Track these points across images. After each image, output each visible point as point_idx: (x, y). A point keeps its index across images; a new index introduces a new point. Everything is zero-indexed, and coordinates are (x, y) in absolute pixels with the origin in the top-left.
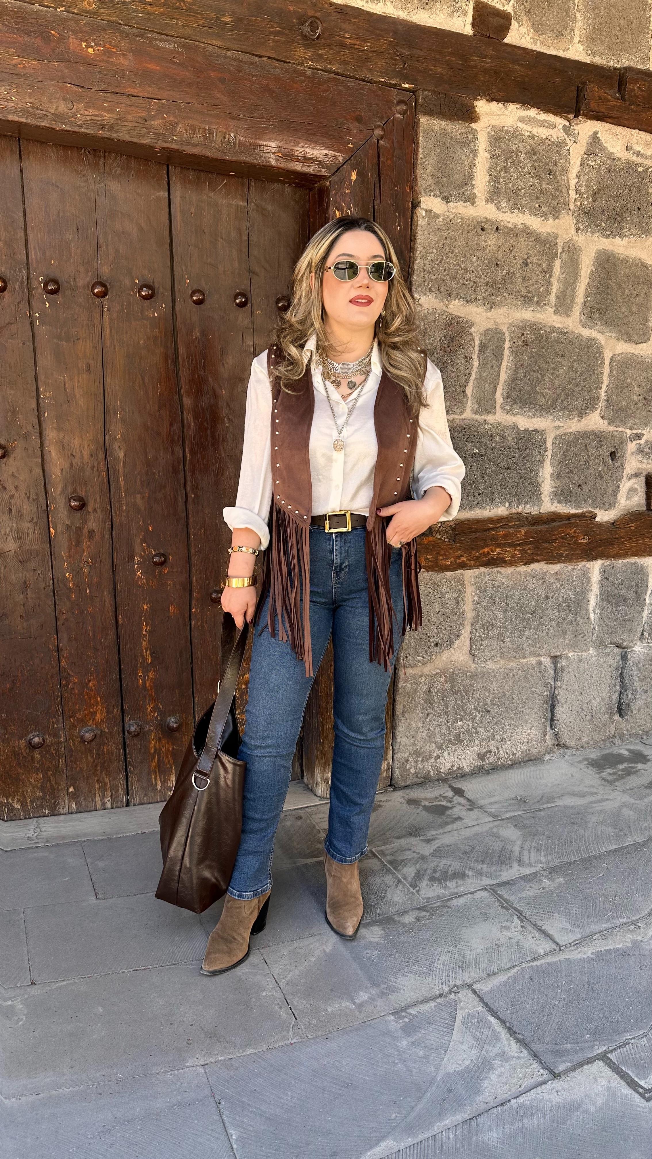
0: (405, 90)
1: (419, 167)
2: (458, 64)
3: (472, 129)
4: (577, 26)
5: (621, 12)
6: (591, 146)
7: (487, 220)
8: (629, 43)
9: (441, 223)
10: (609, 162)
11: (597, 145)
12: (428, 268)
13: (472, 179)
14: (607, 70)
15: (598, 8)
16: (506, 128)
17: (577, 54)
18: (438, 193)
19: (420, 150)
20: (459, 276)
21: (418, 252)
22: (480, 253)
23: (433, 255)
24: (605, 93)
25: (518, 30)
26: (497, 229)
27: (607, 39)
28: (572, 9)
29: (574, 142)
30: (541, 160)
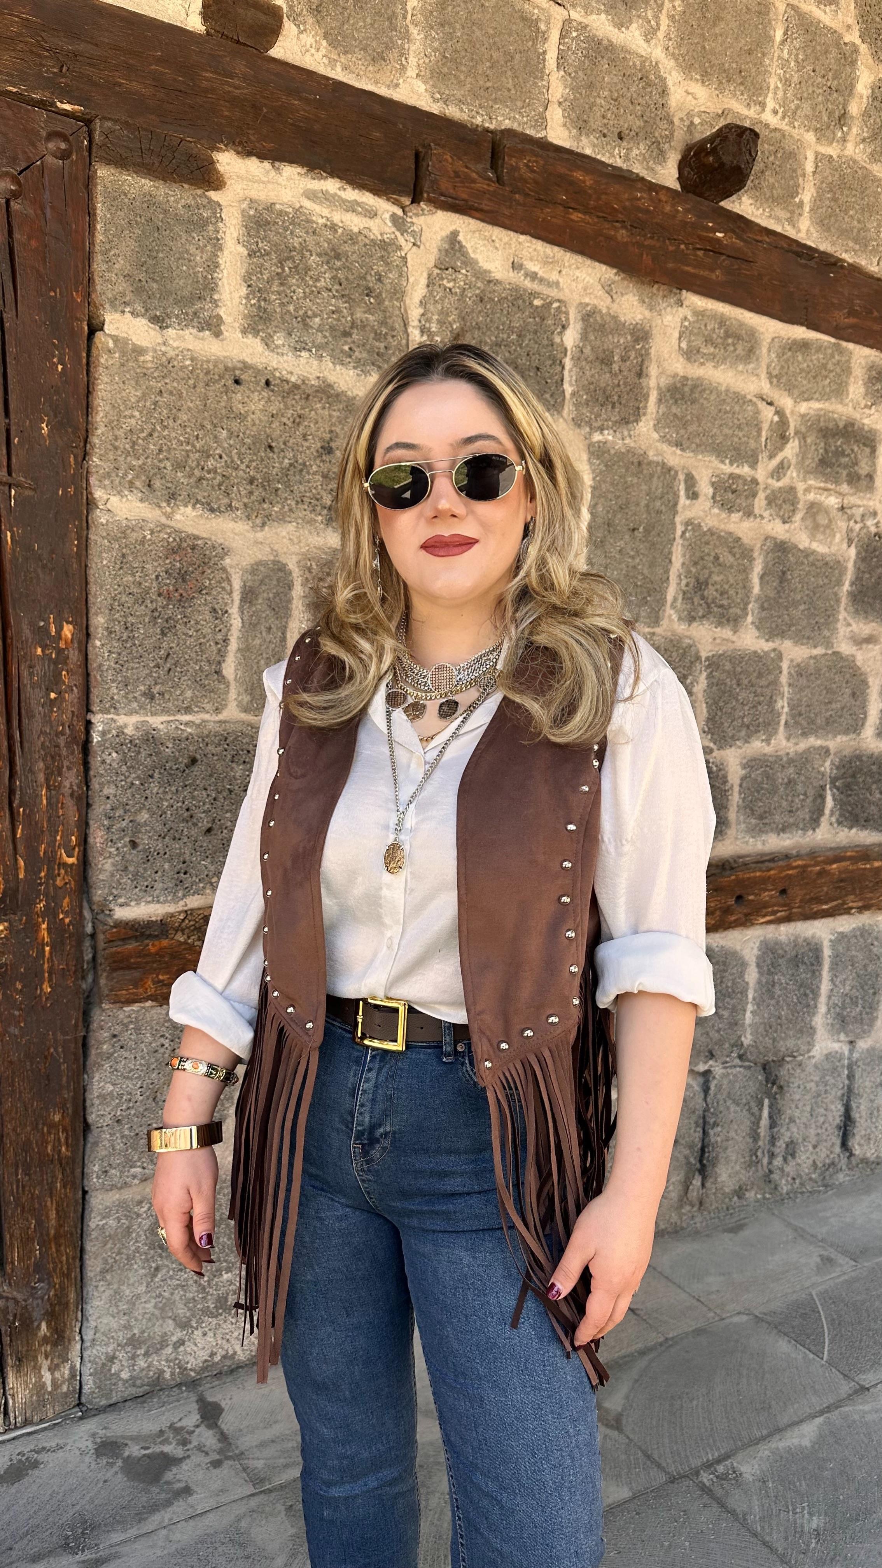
0: (66, 114)
1: (98, 258)
2: (175, 80)
3: (210, 201)
4: (413, 48)
5: (493, 36)
6: (446, 255)
7: (246, 366)
8: (509, 90)
9: (149, 365)
10: (479, 284)
11: (458, 254)
12: (121, 444)
13: (213, 289)
14: (470, 130)
15: (450, 24)
16: (278, 206)
17: (416, 97)
18: (139, 308)
19: (98, 227)
20: (192, 463)
21: (101, 414)
22: (235, 425)
23: (133, 421)
24: (467, 167)
25: (298, 38)
26: (268, 383)
27: (469, 79)
28: (400, 18)
29: (414, 244)
30: (349, 269)
